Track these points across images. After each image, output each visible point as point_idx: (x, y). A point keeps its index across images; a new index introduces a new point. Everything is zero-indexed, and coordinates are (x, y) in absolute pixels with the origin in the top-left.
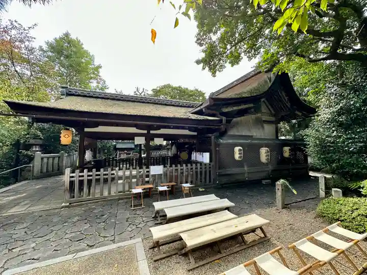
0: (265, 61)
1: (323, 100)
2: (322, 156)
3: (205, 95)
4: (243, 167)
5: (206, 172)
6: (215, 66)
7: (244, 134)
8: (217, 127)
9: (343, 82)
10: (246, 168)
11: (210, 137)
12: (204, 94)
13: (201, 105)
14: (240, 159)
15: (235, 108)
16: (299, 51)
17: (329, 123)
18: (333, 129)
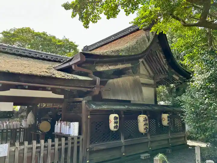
0: (144, 18)
1: (196, 65)
2: (197, 125)
3: (77, 48)
4: (120, 139)
5: (72, 148)
6: (88, 14)
7: (120, 99)
8: (89, 89)
9: (212, 49)
10: (122, 140)
11: (81, 102)
12: (77, 46)
13: (71, 60)
14: (116, 130)
15: (112, 67)
16: (175, 13)
17: (201, 90)
18: (206, 96)
